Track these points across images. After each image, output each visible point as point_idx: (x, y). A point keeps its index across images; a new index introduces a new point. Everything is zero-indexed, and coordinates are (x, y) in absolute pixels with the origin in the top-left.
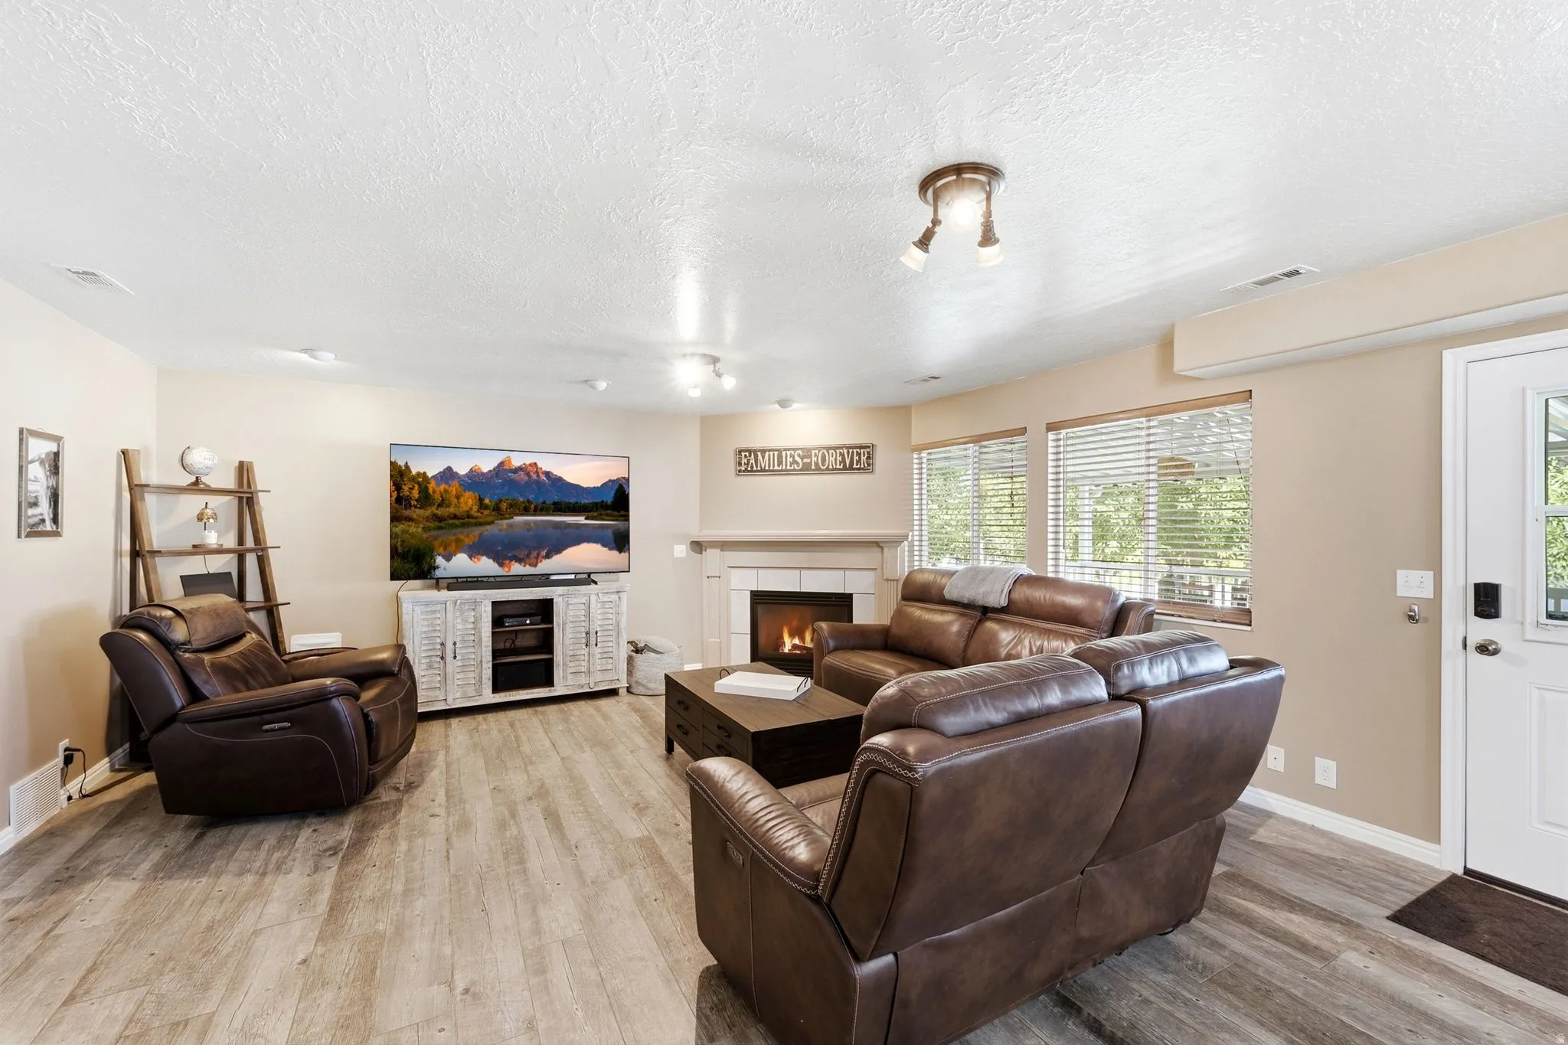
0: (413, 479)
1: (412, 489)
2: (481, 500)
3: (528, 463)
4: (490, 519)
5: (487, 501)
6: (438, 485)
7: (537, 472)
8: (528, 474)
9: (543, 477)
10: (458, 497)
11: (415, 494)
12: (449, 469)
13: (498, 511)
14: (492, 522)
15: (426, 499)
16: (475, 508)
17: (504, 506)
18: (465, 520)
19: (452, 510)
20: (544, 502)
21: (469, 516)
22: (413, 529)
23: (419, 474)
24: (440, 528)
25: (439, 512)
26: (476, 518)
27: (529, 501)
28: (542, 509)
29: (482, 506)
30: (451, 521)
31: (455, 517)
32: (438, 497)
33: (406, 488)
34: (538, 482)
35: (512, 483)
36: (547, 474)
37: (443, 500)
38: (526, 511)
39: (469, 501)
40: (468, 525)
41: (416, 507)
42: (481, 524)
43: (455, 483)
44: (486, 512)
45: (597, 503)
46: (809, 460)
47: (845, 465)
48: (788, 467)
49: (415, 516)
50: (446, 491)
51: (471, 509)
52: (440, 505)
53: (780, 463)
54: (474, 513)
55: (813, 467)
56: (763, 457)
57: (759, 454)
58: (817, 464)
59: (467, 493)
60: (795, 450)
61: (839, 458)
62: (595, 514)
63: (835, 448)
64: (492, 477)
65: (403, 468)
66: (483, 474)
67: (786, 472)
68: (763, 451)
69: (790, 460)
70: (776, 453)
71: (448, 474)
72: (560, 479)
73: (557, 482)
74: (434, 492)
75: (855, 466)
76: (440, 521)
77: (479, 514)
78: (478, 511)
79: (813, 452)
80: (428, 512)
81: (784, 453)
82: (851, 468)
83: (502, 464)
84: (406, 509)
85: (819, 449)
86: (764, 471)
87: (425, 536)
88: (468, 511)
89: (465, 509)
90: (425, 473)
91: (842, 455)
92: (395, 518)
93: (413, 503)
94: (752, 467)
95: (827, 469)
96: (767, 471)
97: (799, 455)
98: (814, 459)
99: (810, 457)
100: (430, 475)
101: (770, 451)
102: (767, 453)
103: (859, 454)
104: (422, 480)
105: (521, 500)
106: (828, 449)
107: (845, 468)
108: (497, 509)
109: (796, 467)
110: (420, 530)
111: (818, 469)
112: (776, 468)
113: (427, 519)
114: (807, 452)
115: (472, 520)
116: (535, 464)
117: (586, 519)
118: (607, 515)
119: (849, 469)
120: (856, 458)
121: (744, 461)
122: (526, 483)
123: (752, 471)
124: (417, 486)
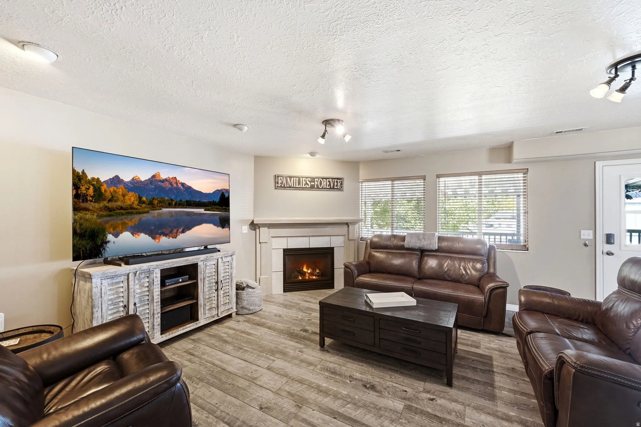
0: (89, 182)
1: (88, 189)
2: (140, 198)
3: (171, 177)
4: (147, 210)
5: (144, 199)
6: (109, 186)
7: (176, 183)
8: (171, 184)
9: (180, 185)
10: (124, 196)
11: (91, 191)
12: (117, 177)
13: (152, 205)
14: (148, 212)
15: (99, 195)
16: (136, 203)
17: (156, 202)
18: (129, 210)
19: (119, 203)
20: (181, 200)
21: (131, 208)
22: (88, 216)
23: (93, 179)
24: (110, 216)
25: (110, 205)
26: (137, 209)
27: (172, 200)
28: (179, 205)
29: (141, 201)
30: (118, 211)
31: (122, 208)
32: (108, 195)
33: (83, 188)
34: (177, 189)
35: (162, 189)
36: (183, 184)
37: (113, 197)
38: (170, 205)
39: (131, 199)
40: (131, 213)
41: (91, 201)
42: (140, 213)
43: (122, 186)
44: (143, 205)
45: (211, 202)
46: (314, 183)
47: (331, 187)
48: (303, 186)
49: (91, 208)
50: (115, 191)
51: (133, 203)
52: (110, 201)
53: (299, 184)
54: (135, 206)
55: (316, 187)
56: (290, 180)
57: (288, 178)
58: (317, 185)
59: (130, 193)
60: (307, 178)
61: (328, 183)
62: (210, 208)
63: (326, 179)
64: (147, 184)
65: (81, 174)
66: (141, 182)
67: (303, 189)
68: (290, 177)
69: (304, 182)
70: (297, 179)
71: (116, 180)
72: (190, 188)
73: (189, 189)
74: (105, 191)
75: (335, 187)
76: (110, 211)
77: (139, 207)
78: (138, 205)
79: (316, 179)
80: (101, 205)
81: (301, 179)
82: (333, 188)
83: (154, 176)
84: (83, 202)
85: (318, 178)
86: (290, 187)
87: (99, 221)
88: (131, 205)
89: (129, 203)
90: (98, 179)
91: (329, 182)
92: (76, 209)
93: (89, 198)
94: (284, 185)
95: (322, 188)
96: (292, 187)
97: (309, 181)
98: (316, 183)
99: (314, 182)
100: (102, 180)
101: (294, 177)
102: (292, 179)
103: (337, 182)
104: (96, 184)
105: (166, 198)
106: (323, 178)
107: (330, 188)
108: (151, 203)
109: (307, 187)
110: (95, 217)
111: (318, 188)
112: (297, 186)
113: (101, 209)
114: (313, 179)
115: (134, 211)
116: (175, 178)
117: (205, 210)
118: (216, 208)
119: (332, 188)
120: (336, 184)
121: (280, 182)
122: (170, 189)
123: (284, 187)
124: (92, 188)
